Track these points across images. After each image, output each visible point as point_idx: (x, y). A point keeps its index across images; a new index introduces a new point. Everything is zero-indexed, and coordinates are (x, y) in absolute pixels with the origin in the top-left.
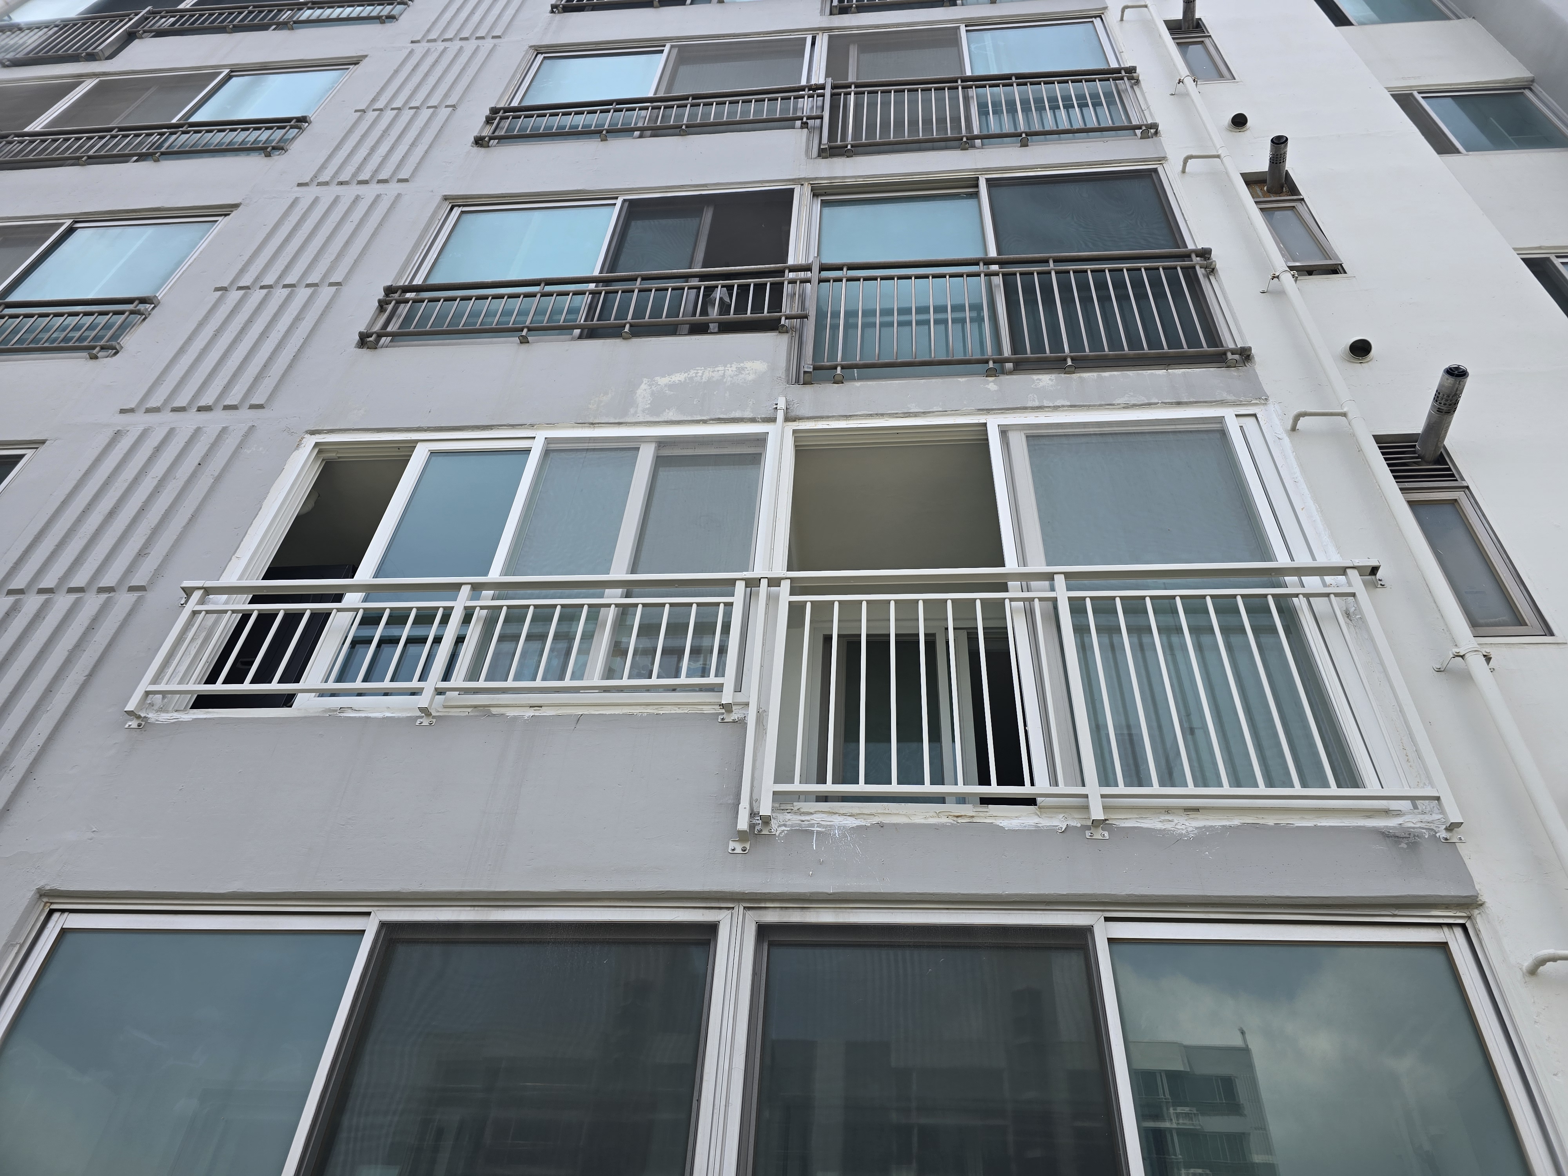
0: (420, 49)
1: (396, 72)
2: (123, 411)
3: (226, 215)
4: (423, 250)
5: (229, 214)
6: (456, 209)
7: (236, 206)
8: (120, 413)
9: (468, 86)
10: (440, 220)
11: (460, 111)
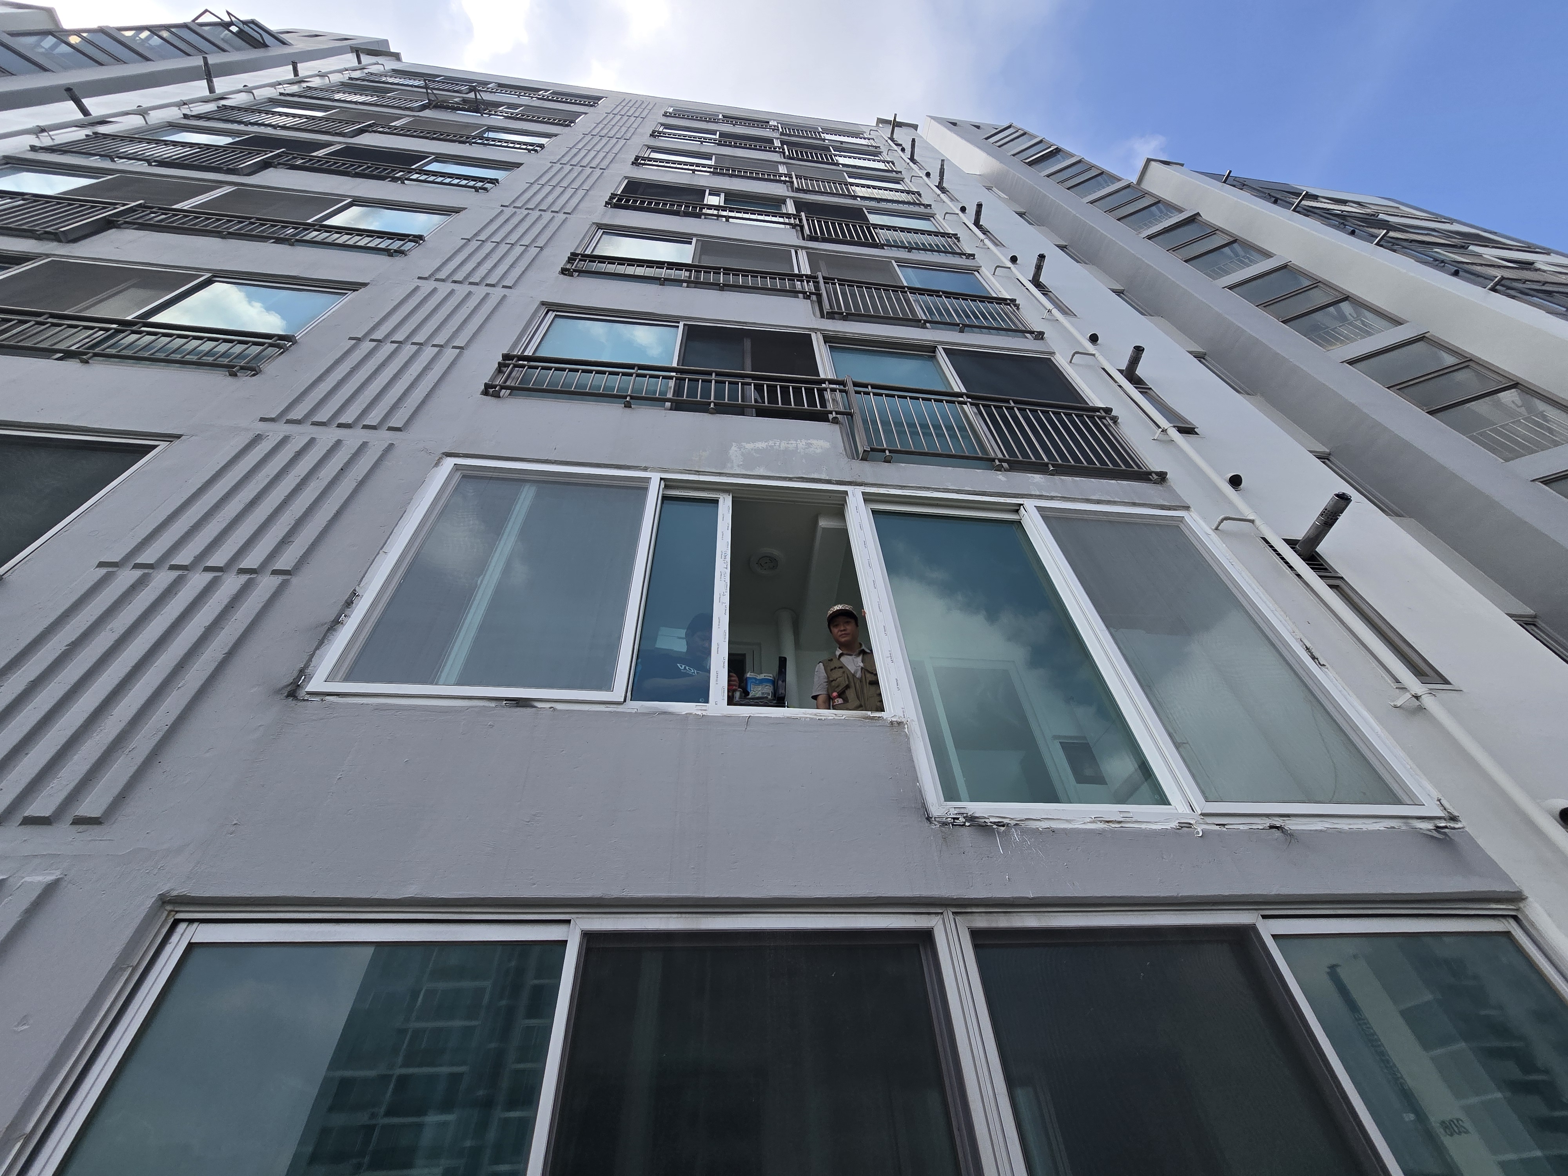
0: (508, 211)
1: (492, 221)
2: (262, 420)
3: (354, 290)
4: (529, 335)
5: (357, 290)
6: (550, 312)
7: (365, 285)
8: (260, 421)
9: (550, 238)
10: (540, 317)
11: (545, 252)
